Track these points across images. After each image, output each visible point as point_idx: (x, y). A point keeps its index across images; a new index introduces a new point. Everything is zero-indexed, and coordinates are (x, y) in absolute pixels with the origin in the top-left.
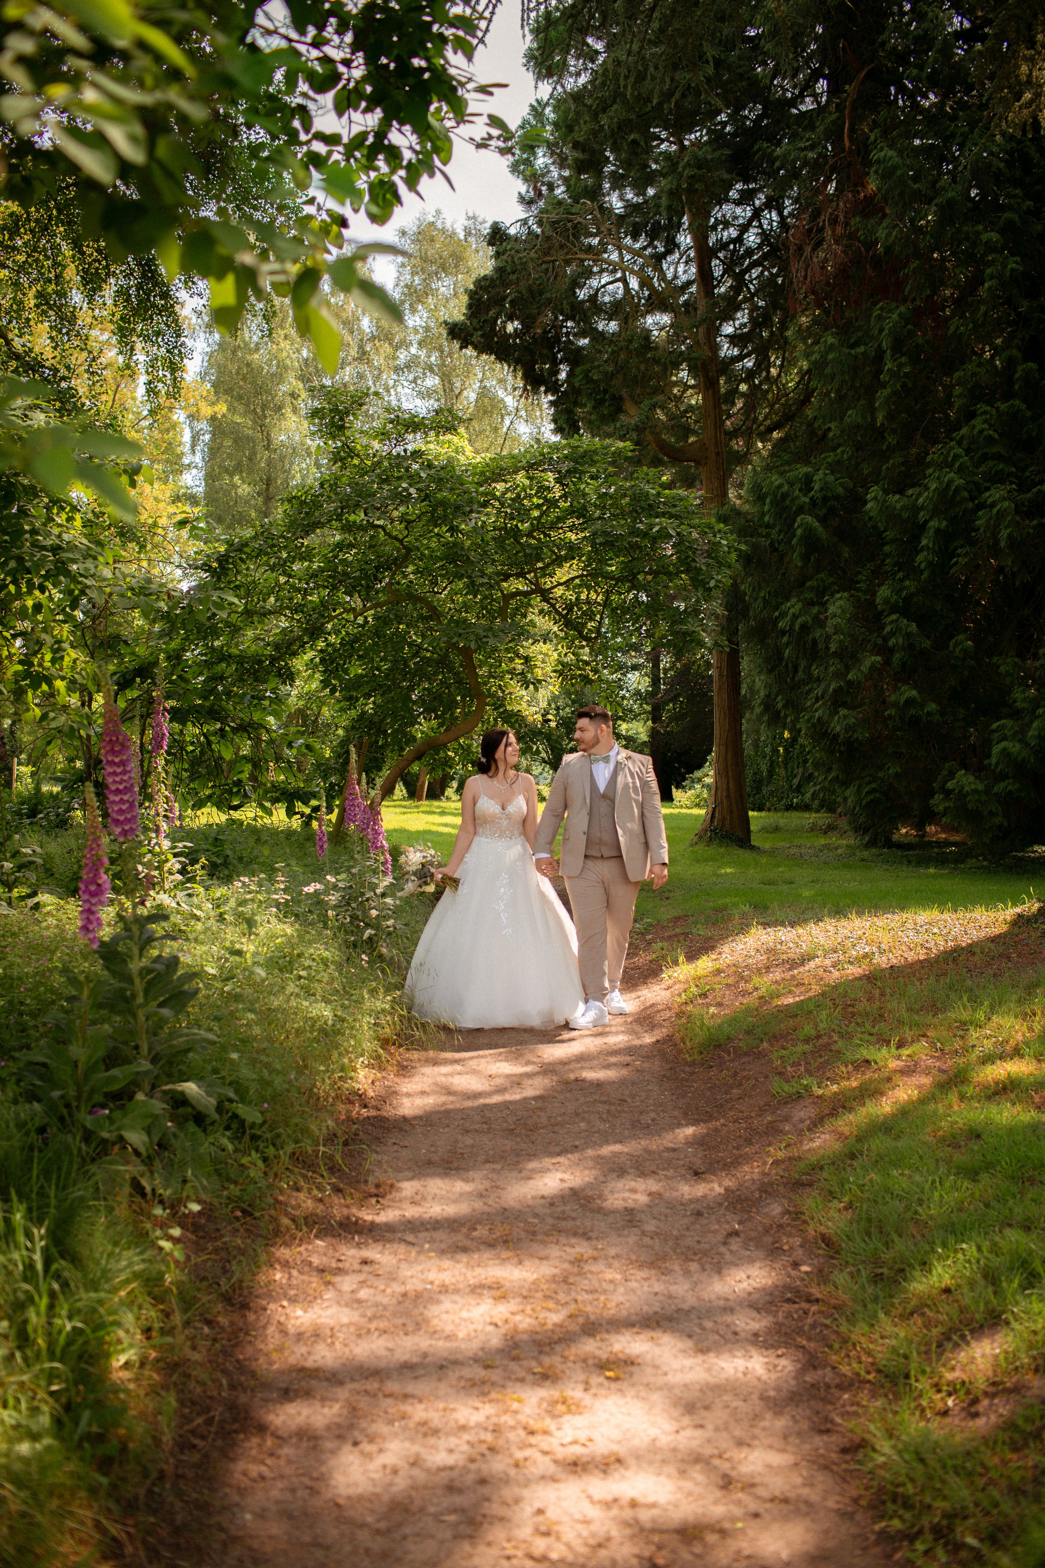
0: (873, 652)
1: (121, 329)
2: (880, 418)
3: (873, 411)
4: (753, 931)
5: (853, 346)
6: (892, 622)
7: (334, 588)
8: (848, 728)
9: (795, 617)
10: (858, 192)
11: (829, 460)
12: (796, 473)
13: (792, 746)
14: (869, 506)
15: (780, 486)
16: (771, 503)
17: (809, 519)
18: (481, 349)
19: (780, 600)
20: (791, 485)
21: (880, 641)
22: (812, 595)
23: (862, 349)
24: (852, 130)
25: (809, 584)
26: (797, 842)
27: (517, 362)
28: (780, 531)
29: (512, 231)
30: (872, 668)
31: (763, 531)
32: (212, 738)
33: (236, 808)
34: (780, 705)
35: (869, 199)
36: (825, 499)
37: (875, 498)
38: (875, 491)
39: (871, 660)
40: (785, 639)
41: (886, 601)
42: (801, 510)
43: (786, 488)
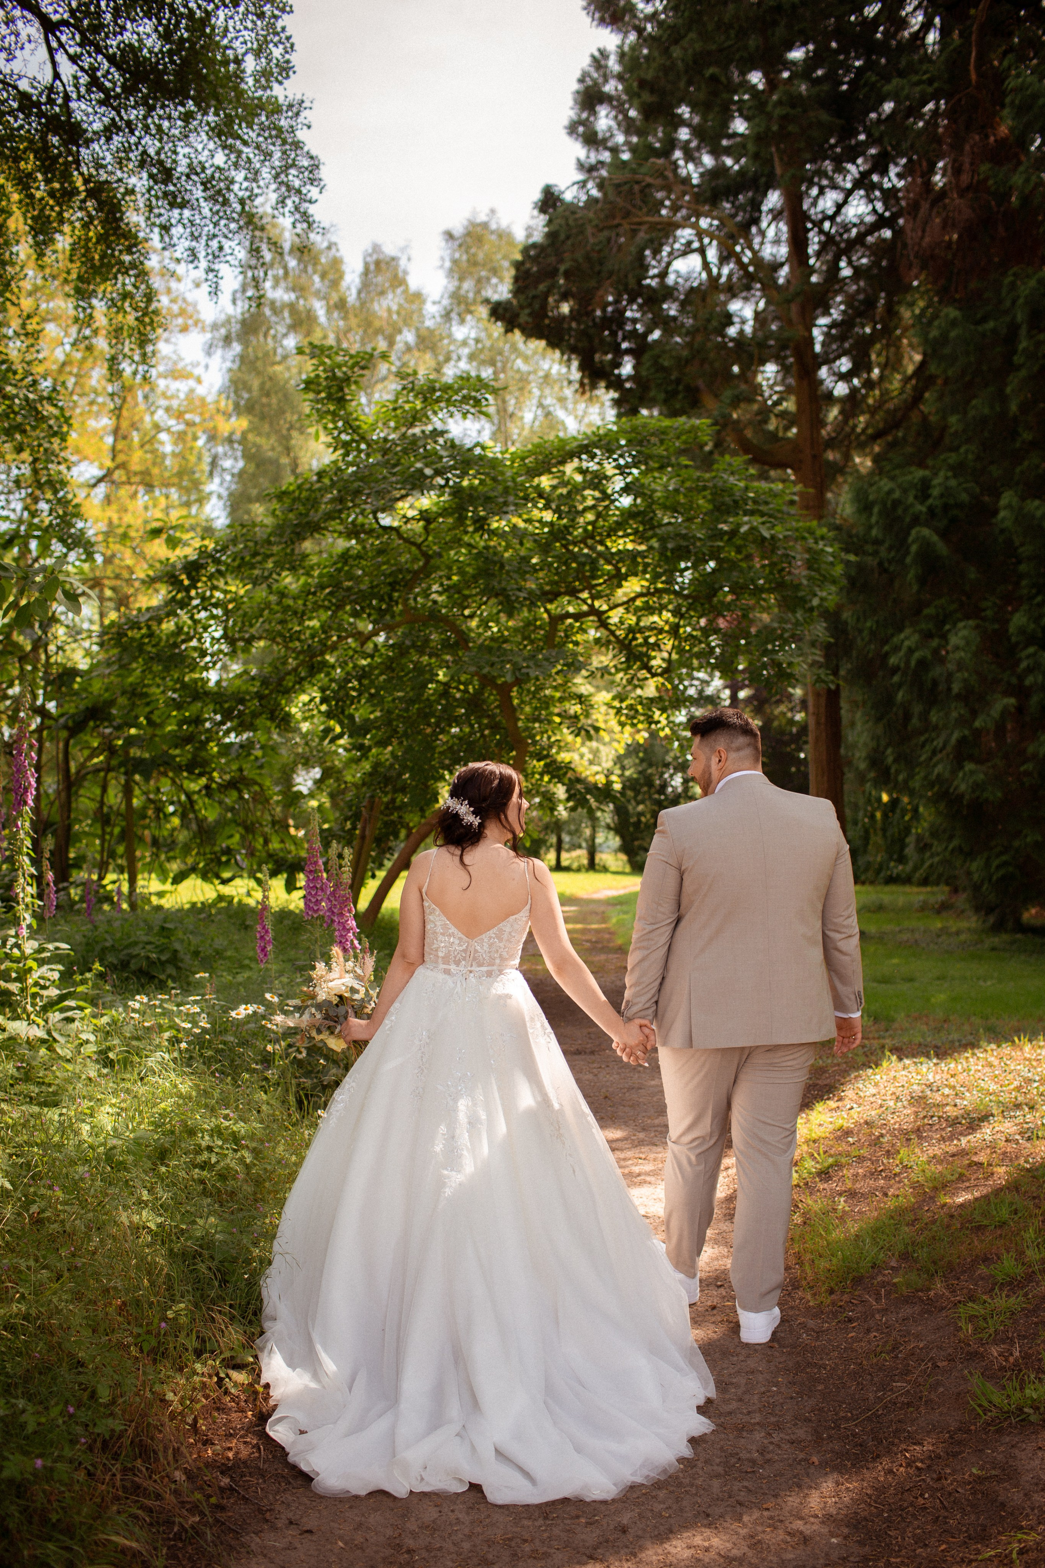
0: (1006, 693)
1: (78, 291)
2: (1014, 408)
3: (1003, 399)
4: (885, 1064)
5: (978, 323)
6: (1028, 657)
7: (340, 607)
8: (976, 786)
9: (911, 651)
10: (987, 137)
11: (951, 461)
12: (909, 478)
13: (893, 811)
14: (1002, 514)
15: (890, 492)
16: (880, 513)
17: (926, 532)
18: (530, 333)
19: (890, 631)
20: (905, 491)
21: (1014, 681)
22: (931, 626)
23: (991, 324)
24: (980, 58)
25: (927, 611)
26: (906, 924)
27: (573, 350)
28: (890, 549)
29: (568, 196)
30: (1005, 712)
31: (869, 548)
32: (195, 797)
33: (224, 882)
34: (890, 760)
35: (1002, 142)
36: (946, 507)
37: (1009, 506)
38: (1007, 498)
39: (1003, 703)
40: (896, 679)
41: (1022, 631)
42: (916, 521)
43: (897, 495)
